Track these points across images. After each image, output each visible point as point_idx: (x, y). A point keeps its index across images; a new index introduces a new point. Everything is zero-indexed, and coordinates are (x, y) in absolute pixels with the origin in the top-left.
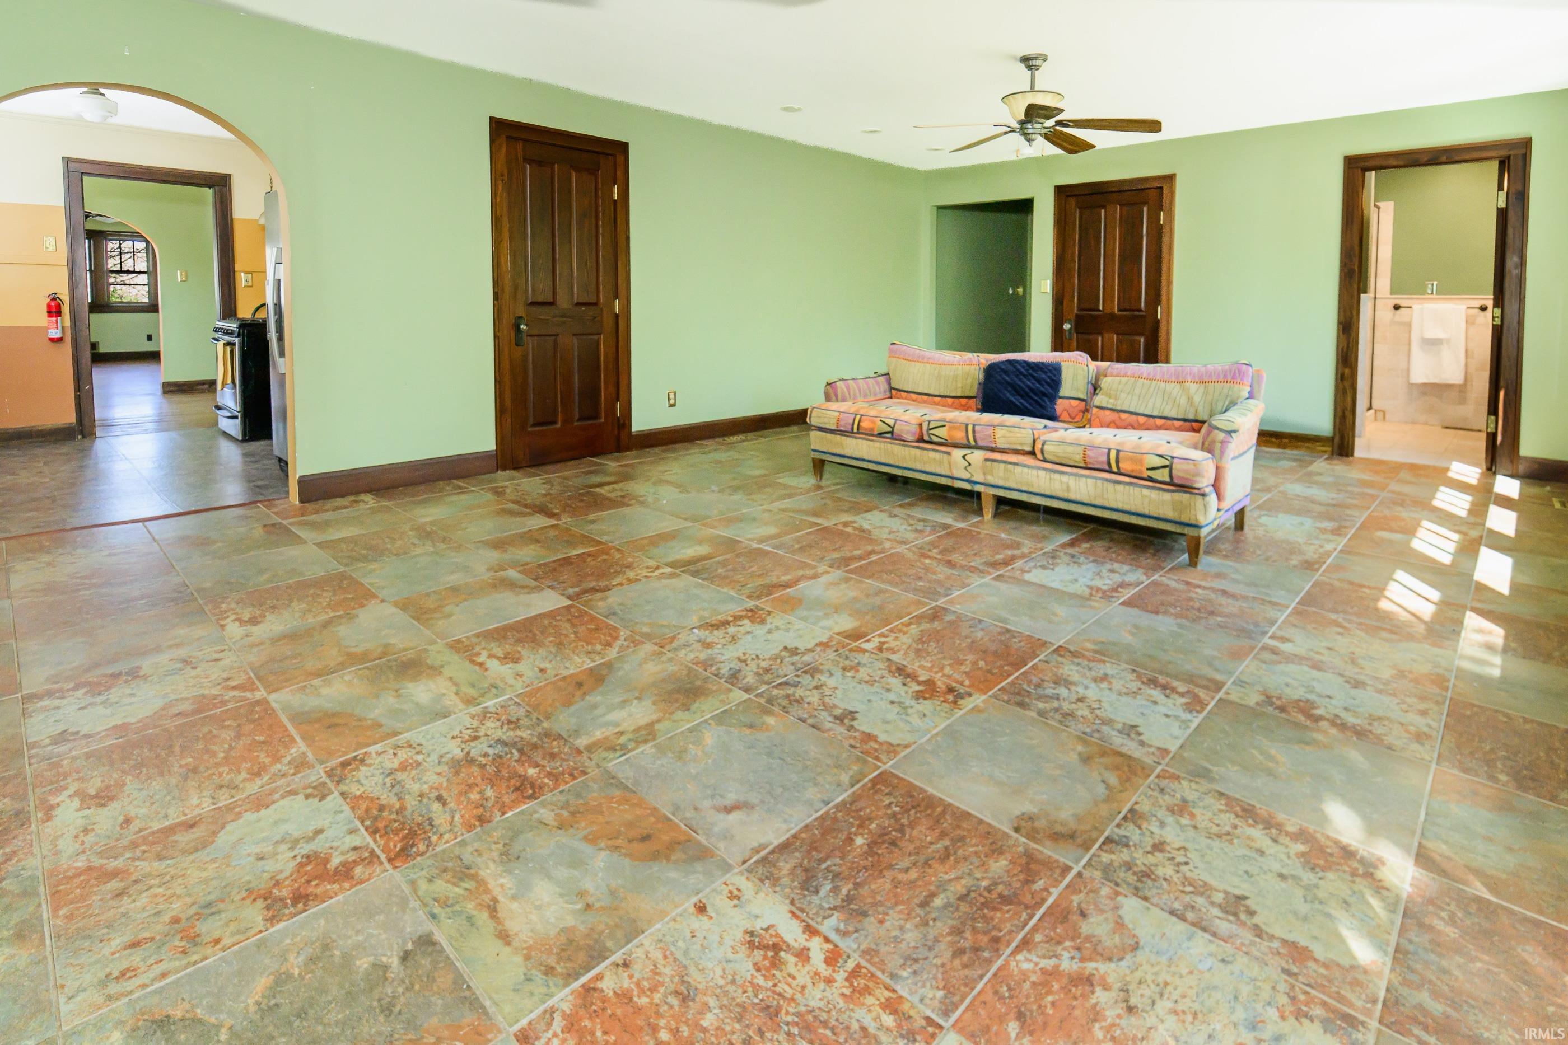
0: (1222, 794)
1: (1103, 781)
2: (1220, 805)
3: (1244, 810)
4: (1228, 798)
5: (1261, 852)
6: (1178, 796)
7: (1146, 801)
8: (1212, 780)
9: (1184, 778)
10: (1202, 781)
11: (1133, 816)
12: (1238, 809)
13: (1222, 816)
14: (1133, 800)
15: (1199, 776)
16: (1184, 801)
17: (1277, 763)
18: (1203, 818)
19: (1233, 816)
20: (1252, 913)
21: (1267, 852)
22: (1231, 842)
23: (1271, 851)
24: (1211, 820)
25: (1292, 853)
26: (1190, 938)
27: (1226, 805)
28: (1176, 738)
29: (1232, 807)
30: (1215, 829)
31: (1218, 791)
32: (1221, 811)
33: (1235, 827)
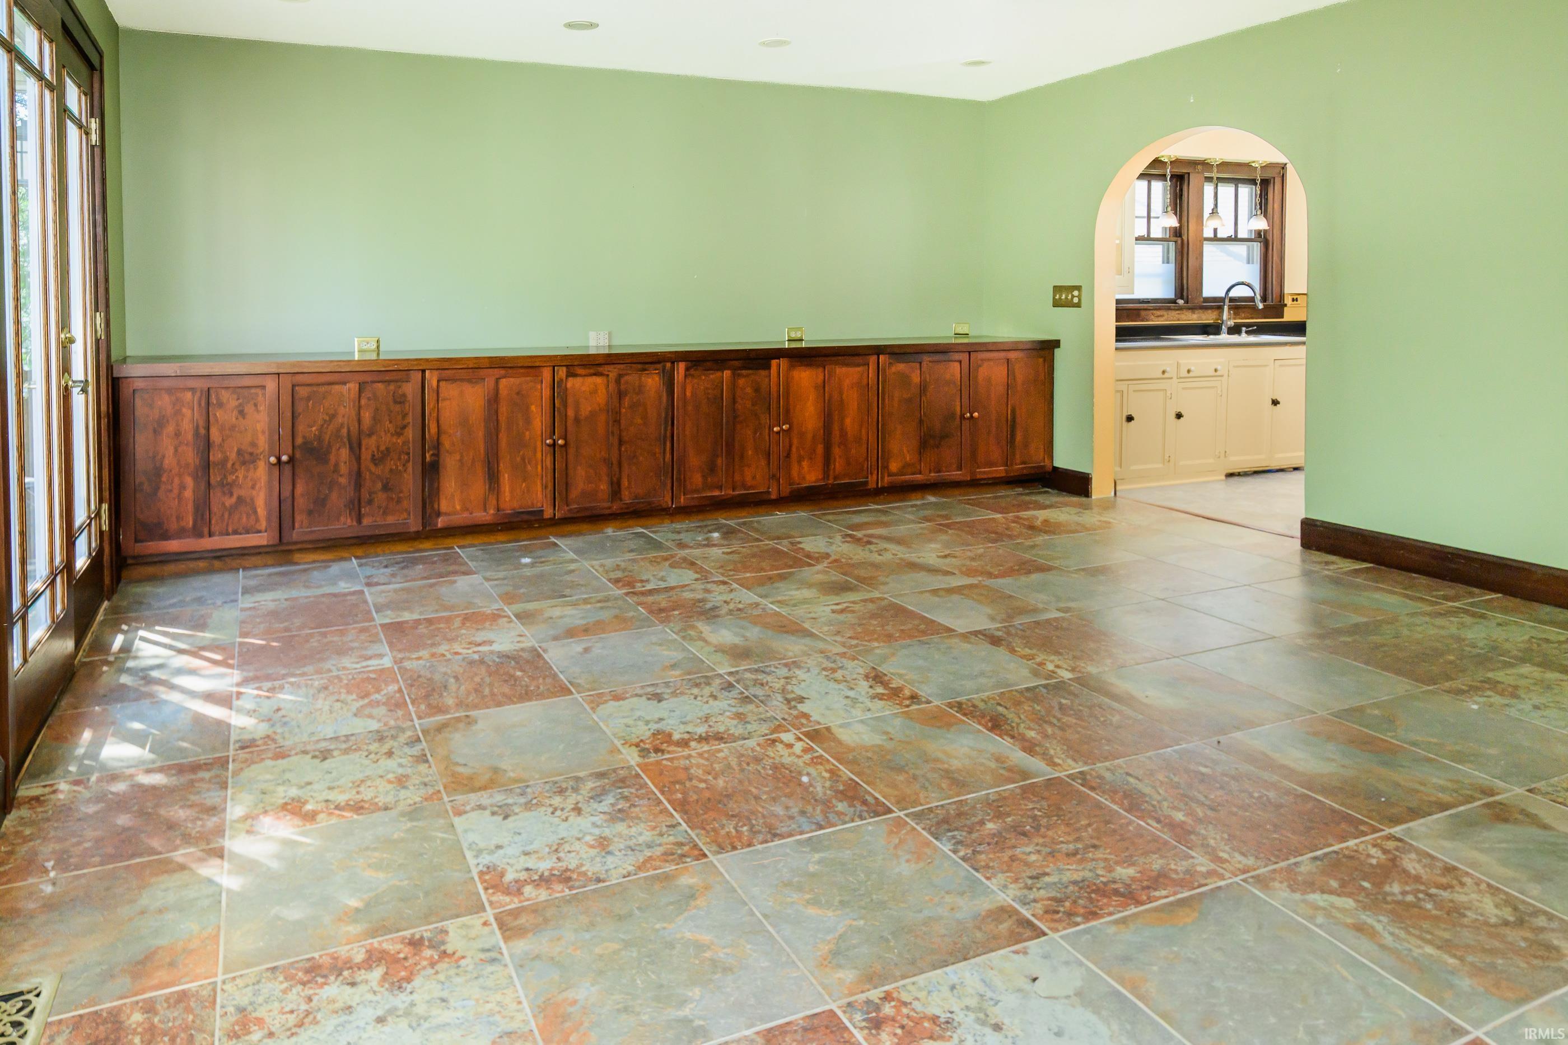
0: (386, 809)
1: (465, 765)
2: (381, 800)
3: (362, 808)
4: (379, 809)
5: (330, 788)
6: (412, 788)
7: (426, 771)
8: (403, 814)
9: (421, 802)
10: (409, 809)
11: (422, 759)
12: (367, 806)
13: (372, 795)
14: (433, 766)
15: (416, 809)
16: (405, 787)
17: (369, 866)
18: (383, 786)
19: (366, 799)
20: (314, 757)
21: (327, 791)
22: (353, 783)
23: (324, 793)
24: (377, 787)
25: (311, 801)
26: (335, 732)
27: (376, 804)
28: (466, 831)
29: (371, 804)
30: (369, 783)
31: (391, 809)
32: (376, 797)
33: (358, 793)
